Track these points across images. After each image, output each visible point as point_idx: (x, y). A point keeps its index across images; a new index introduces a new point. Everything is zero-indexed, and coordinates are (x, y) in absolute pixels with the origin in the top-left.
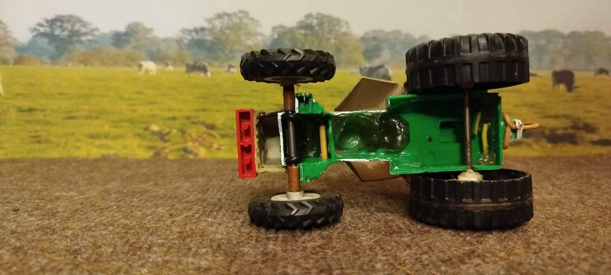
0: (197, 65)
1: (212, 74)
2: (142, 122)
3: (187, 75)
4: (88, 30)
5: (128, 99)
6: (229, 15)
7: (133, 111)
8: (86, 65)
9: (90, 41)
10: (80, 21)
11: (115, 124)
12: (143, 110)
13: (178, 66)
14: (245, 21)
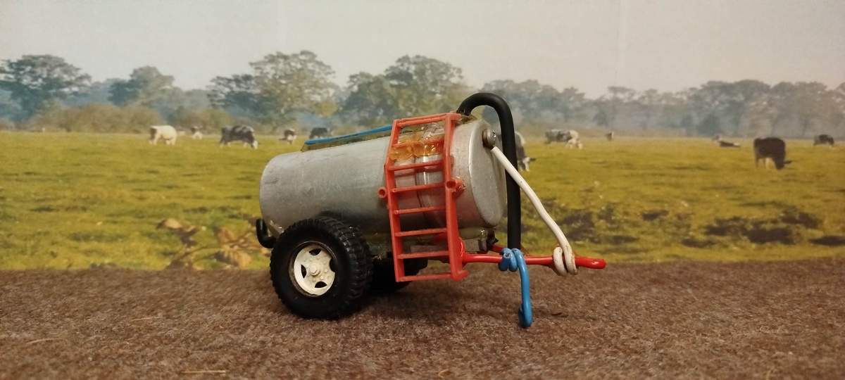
0: (238, 130)
1: (259, 144)
2: (153, 216)
3: (222, 146)
4: (73, 78)
5: (133, 181)
6: (285, 57)
7: (141, 199)
8: (69, 130)
9: (75, 93)
10: (61, 64)
11: (113, 218)
12: (156, 198)
13: (209, 133)
14: (310, 66)
